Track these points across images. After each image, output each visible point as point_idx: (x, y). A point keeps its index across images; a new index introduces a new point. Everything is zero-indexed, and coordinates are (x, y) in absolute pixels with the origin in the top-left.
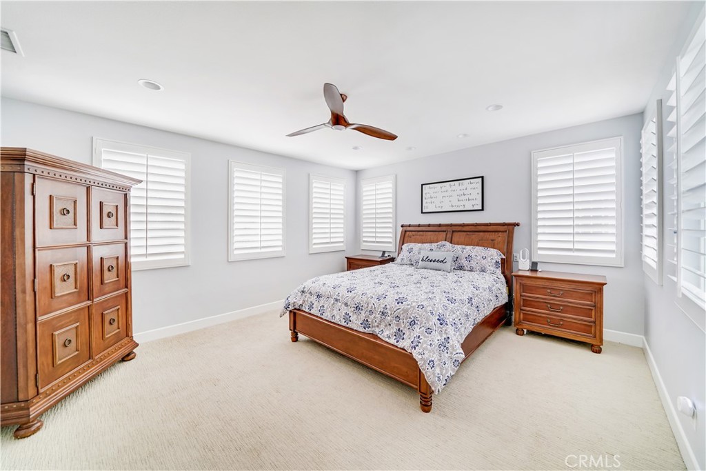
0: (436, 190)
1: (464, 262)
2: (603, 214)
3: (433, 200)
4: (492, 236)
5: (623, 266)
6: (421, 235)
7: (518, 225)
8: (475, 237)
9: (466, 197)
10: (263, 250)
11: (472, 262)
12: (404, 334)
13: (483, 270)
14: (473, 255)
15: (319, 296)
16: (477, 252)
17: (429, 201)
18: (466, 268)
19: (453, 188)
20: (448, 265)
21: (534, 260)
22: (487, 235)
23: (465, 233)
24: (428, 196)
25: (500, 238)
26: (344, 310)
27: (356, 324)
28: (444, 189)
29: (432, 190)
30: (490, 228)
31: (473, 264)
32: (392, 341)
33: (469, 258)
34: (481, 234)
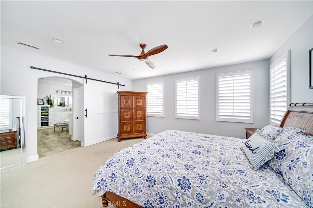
10: (187, 115)
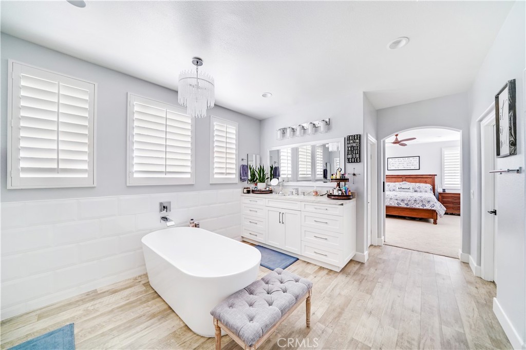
0: (395, 161)
1: (417, 189)
3: (394, 165)
4: (426, 179)
6: (388, 179)
7: (436, 175)
8: (416, 180)
12: (425, 205)
13: (426, 192)
16: (422, 185)
17: (391, 165)
18: (418, 191)
19: (405, 160)
20: (411, 190)
21: (444, 188)
22: (422, 179)
23: (412, 178)
24: (391, 163)
25: (429, 180)
27: (403, 205)
28: (399, 160)
29: (393, 160)
31: (421, 189)
33: (419, 187)
34: (419, 179)
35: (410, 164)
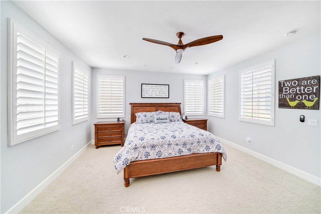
0: (149, 88)
2: (200, 101)
3: (147, 92)
4: (174, 108)
5: (203, 115)
6: (143, 108)
7: (180, 104)
8: (168, 108)
9: (163, 92)
11: (174, 118)
12: (209, 147)
13: (178, 121)
14: (174, 115)
15: (153, 147)
17: (146, 92)
18: (172, 121)
19: (157, 88)
20: (168, 121)
22: (172, 108)
23: (164, 107)
24: (145, 90)
26: (177, 148)
27: (186, 152)
28: (153, 88)
29: (147, 87)
30: (173, 105)
32: (206, 152)
33: (173, 117)
34: (170, 107)
35: (161, 92)
